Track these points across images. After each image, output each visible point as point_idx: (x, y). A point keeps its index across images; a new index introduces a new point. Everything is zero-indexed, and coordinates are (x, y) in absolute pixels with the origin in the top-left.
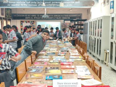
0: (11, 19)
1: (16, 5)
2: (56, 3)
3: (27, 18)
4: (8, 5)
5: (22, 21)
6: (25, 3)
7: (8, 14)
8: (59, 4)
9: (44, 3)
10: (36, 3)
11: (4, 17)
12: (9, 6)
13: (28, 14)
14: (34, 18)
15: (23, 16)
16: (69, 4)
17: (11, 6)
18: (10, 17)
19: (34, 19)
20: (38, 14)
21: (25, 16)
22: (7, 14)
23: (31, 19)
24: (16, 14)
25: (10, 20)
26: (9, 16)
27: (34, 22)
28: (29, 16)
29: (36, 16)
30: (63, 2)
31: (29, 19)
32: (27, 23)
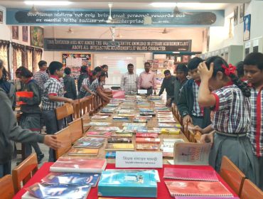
0: (43, 49)
1: (55, 20)
2: (137, 16)
3: (76, 47)
4: (37, 20)
5: (65, 55)
6: (71, 15)
7: (36, 39)
8: (142, 19)
9: (110, 18)
10: (93, 16)
11: (28, 44)
12: (39, 22)
13: (77, 40)
14: (89, 47)
15: (68, 42)
16: (164, 19)
17: (43, 22)
18: (41, 44)
19: (89, 50)
20: (98, 40)
21: (71, 43)
22: (34, 39)
23: (83, 50)
24: (54, 39)
25: (42, 51)
26: (38, 44)
27: (89, 55)
28: (79, 43)
29: (95, 43)
30: (150, 16)
31: (80, 50)
32: (74, 57)
